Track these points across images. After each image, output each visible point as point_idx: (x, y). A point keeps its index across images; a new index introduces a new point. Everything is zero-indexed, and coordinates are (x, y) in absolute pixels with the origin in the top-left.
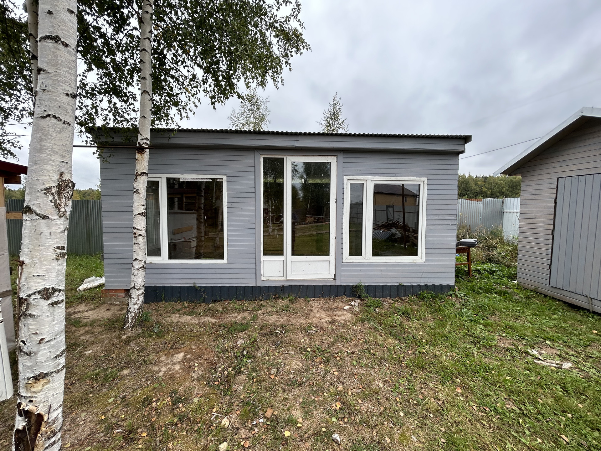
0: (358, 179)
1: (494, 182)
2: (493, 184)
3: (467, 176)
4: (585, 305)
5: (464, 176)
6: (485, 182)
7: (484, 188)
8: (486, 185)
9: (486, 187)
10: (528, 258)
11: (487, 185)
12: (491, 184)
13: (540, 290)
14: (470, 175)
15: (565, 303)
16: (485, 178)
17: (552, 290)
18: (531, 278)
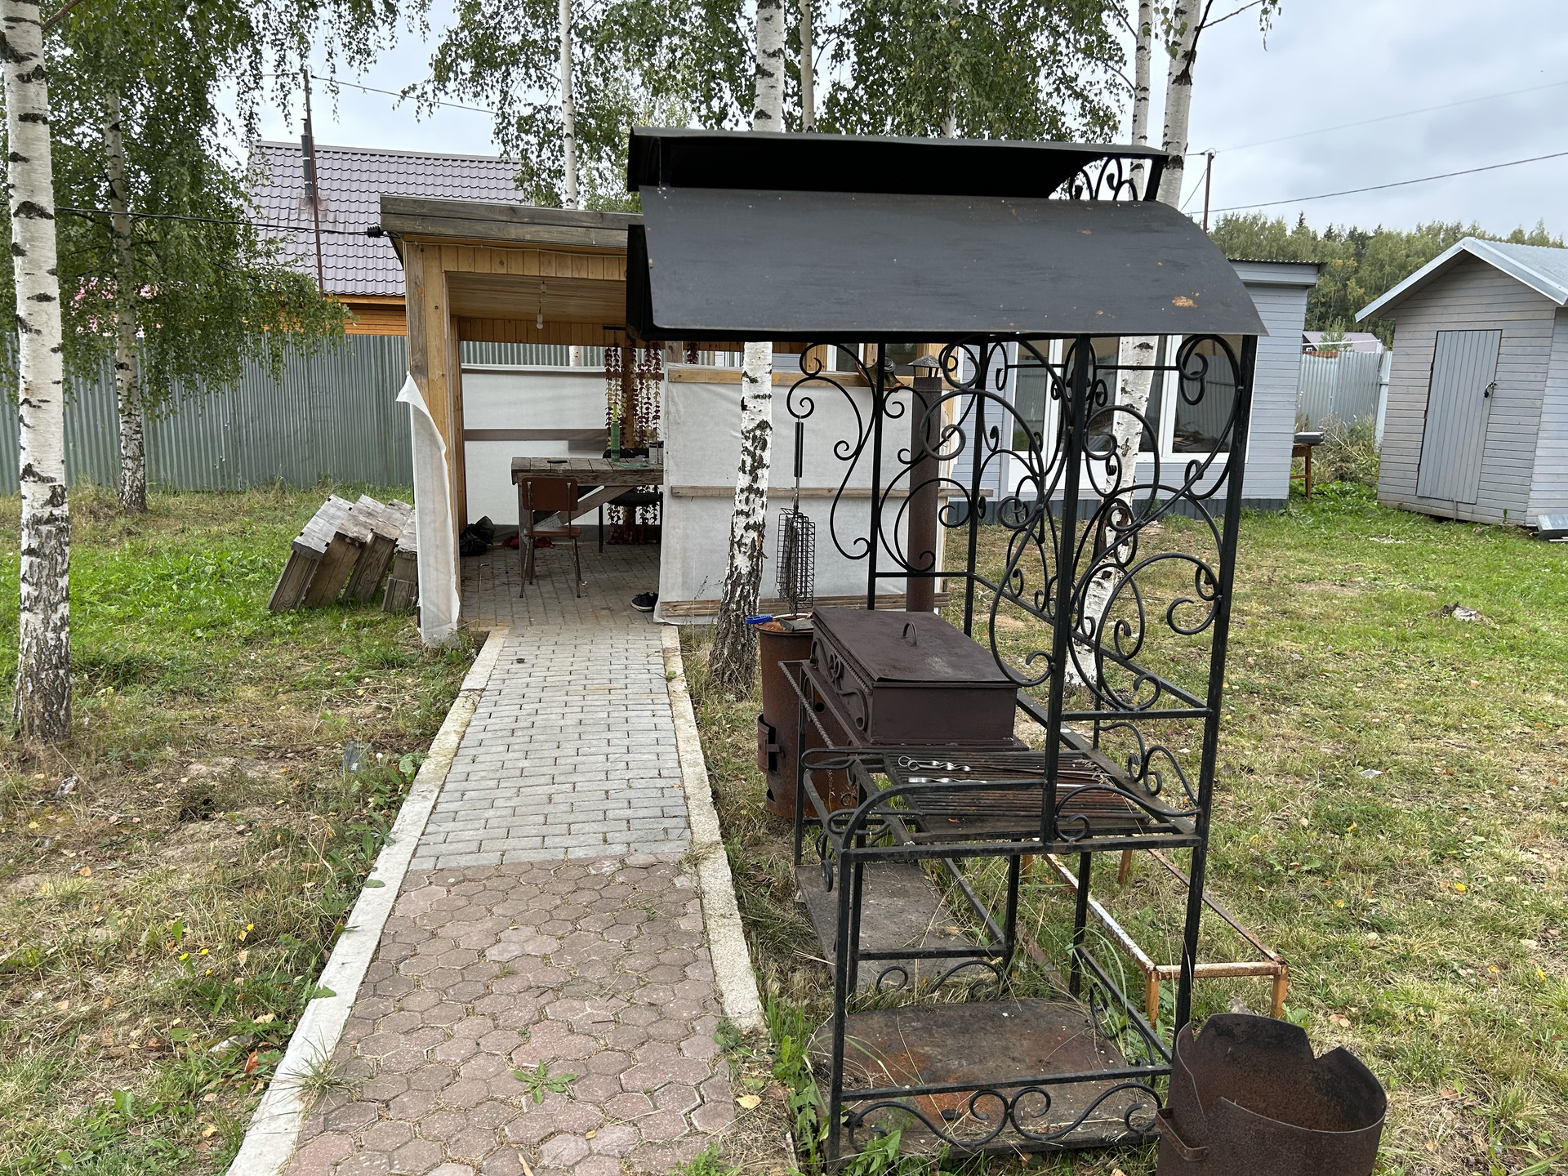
1: (1392, 260)
2: (1387, 269)
3: (1291, 227)
4: (1450, 514)
5: (1280, 227)
6: (1359, 256)
7: (1352, 283)
8: (1361, 273)
9: (1360, 283)
10: (1393, 459)
11: (1365, 271)
12: (1382, 267)
13: (1406, 505)
14: (1306, 223)
15: (1431, 516)
16: (1358, 239)
17: (1419, 501)
18: (1397, 489)
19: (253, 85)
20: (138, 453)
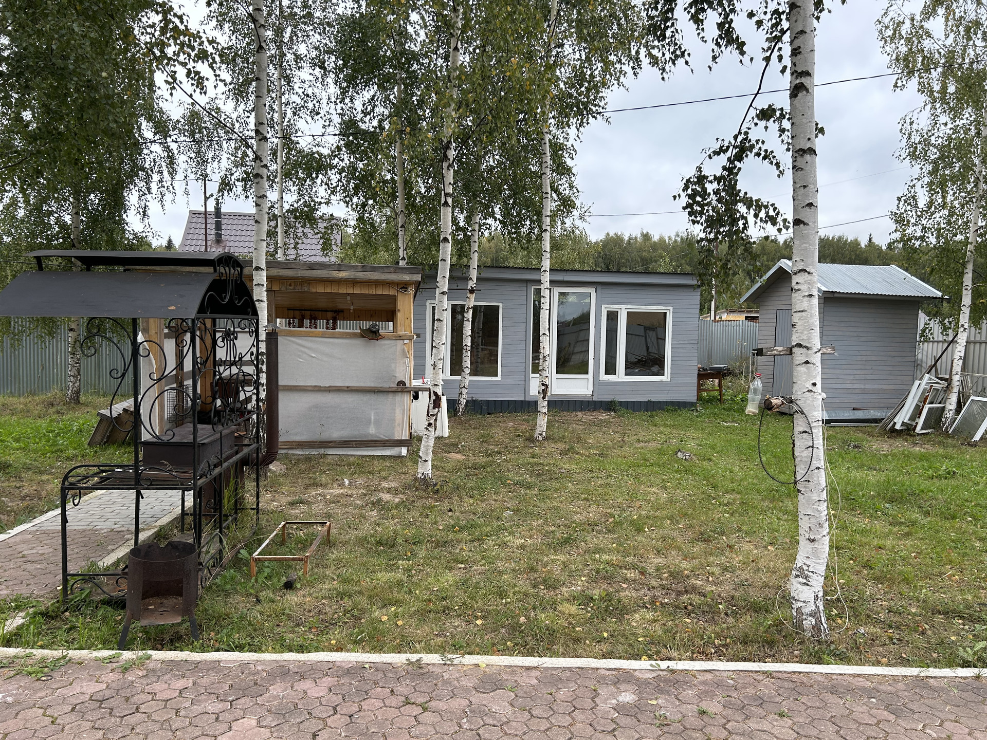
0: (613, 307)
19: (147, 193)
20: (76, 373)
